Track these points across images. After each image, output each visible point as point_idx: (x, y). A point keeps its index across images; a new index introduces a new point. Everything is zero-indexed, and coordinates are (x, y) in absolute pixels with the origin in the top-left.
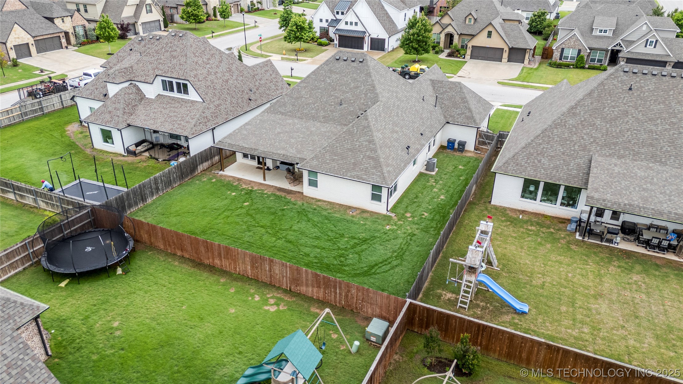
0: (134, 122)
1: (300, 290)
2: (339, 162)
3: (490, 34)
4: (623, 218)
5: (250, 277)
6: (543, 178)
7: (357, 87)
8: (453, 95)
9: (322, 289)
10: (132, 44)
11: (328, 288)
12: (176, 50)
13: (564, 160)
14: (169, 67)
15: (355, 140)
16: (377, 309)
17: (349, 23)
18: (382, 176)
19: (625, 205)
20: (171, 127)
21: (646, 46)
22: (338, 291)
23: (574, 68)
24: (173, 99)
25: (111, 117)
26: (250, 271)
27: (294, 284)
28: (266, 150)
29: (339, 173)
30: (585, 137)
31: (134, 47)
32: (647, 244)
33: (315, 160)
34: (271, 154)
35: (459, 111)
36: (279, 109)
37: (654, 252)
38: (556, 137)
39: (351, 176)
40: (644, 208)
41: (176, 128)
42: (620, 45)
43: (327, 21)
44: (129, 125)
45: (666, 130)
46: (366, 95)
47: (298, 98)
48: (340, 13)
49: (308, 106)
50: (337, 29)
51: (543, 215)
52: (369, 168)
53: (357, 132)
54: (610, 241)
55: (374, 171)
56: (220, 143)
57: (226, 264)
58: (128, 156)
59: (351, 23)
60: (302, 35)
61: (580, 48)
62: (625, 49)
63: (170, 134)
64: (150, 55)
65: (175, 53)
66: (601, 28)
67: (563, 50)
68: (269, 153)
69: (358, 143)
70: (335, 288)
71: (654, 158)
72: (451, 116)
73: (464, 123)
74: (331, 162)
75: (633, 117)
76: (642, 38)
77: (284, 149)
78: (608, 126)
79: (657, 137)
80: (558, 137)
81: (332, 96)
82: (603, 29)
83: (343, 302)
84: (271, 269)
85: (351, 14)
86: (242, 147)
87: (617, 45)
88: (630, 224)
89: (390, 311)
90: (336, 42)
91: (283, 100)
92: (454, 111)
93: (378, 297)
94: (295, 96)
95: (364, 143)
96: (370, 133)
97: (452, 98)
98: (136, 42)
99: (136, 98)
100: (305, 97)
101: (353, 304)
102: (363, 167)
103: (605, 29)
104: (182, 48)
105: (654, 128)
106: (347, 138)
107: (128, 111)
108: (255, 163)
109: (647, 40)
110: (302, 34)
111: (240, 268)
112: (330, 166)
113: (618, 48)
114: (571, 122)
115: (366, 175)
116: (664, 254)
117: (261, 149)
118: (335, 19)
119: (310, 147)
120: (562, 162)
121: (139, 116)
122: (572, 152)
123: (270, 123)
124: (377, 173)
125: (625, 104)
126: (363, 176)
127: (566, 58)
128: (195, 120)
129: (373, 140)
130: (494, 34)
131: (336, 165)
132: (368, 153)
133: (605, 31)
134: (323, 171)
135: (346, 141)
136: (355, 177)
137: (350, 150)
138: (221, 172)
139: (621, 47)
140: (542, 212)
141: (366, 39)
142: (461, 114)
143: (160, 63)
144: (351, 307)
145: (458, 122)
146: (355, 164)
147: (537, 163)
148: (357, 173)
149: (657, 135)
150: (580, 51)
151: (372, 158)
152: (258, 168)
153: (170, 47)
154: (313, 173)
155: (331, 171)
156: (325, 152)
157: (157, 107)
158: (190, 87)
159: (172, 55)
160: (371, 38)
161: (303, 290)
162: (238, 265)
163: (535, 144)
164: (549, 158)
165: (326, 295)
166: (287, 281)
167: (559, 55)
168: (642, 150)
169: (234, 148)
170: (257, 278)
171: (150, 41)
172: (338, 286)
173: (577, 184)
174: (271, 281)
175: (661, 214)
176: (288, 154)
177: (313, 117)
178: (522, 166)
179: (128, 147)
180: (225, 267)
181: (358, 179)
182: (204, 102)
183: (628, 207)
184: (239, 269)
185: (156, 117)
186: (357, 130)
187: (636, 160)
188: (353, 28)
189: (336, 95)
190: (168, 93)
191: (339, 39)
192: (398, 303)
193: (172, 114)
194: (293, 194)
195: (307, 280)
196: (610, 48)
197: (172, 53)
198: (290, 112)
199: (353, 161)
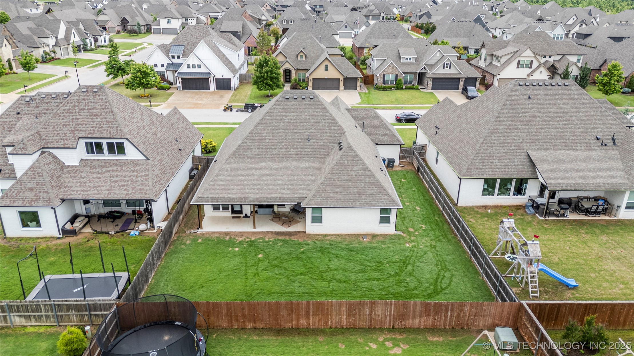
0: (69, 195)
1: (405, 325)
2: (343, 193)
3: (326, 68)
4: (557, 196)
5: (345, 327)
6: (499, 175)
7: (318, 122)
8: (371, 120)
9: (431, 317)
10: (17, 107)
11: (439, 313)
12: (95, 108)
13: (509, 159)
14: (93, 127)
15: (350, 170)
16: (490, 319)
17: (191, 66)
18: (390, 199)
19: (574, 185)
20: (125, 193)
21: (444, 68)
22: (449, 314)
23: (395, 89)
24: (105, 161)
25: (36, 195)
26: (345, 321)
27: (399, 320)
28: (258, 197)
29: (347, 204)
30: (515, 138)
31: (22, 110)
32: (587, 212)
33: (318, 197)
34: (265, 199)
35: (381, 133)
36: (245, 153)
37: (593, 216)
38: (495, 141)
39: (361, 204)
40: (587, 184)
41: (132, 192)
42: (425, 68)
43: (163, 65)
44: (63, 200)
45: (565, 125)
46: (330, 128)
47: (261, 140)
48: (176, 57)
49: (275, 146)
50: (179, 73)
51: (501, 206)
52: (374, 194)
53: (348, 162)
54: (563, 215)
55: (381, 195)
56: (200, 199)
57: (314, 322)
58: (65, 238)
59: (194, 66)
60: (148, 81)
61: (397, 73)
62: (429, 71)
63: (127, 200)
64: (60, 116)
65: (95, 111)
66: (407, 57)
67: (384, 76)
68: (263, 199)
69: (353, 173)
70: (447, 311)
71: (566, 146)
72: (376, 138)
73: (390, 142)
74: (335, 195)
75: (541, 118)
76: (440, 62)
77: (276, 191)
78: (527, 128)
79: (562, 131)
80: (497, 141)
81: (296, 133)
82: (408, 57)
83: (454, 323)
84: (371, 312)
85: (193, 57)
86: (229, 199)
87: (423, 69)
88: (567, 200)
89: (503, 317)
90: (179, 85)
91: (245, 144)
92: (377, 134)
93: (492, 307)
94: (257, 138)
95: (359, 171)
96: (361, 161)
97: (371, 123)
98: (23, 104)
99: (56, 168)
100: (268, 138)
101: (464, 321)
102: (368, 194)
103: (410, 57)
104: (103, 105)
105: (557, 125)
106: (341, 169)
107: (56, 184)
108: (228, 213)
109: (444, 63)
110: (148, 79)
111: (334, 320)
112: (335, 199)
113: (424, 71)
114: (501, 128)
115: (375, 200)
116: (599, 216)
117: (252, 197)
118: (171, 63)
119: (301, 185)
120: (509, 160)
121: (71, 187)
122: (512, 152)
123: (244, 169)
124: (384, 197)
125: (530, 109)
126: (372, 203)
127: (388, 82)
128: (150, 179)
129: (367, 168)
130: (330, 67)
131: (341, 197)
132: (367, 180)
133: (410, 59)
134: (330, 205)
135: (341, 173)
136: (365, 204)
137: (349, 180)
138: (200, 231)
139: (426, 70)
140: (499, 204)
141: (212, 79)
142: (384, 135)
143: (78, 124)
144: (461, 325)
145: (384, 142)
146: (359, 193)
147: (491, 165)
148: (366, 201)
149: (561, 129)
150: (397, 76)
151: (373, 184)
152: (233, 217)
153: (86, 105)
154: (318, 209)
155: (339, 204)
156: (324, 186)
157: (89, 174)
158: (127, 144)
159: (92, 113)
160: (216, 79)
161: (409, 323)
162: (331, 318)
163: (482, 150)
164: (498, 159)
165: (436, 321)
166: (390, 320)
167: (382, 80)
168: (557, 142)
169: (220, 201)
170: (354, 325)
171: (43, 100)
172: (450, 309)
173: (526, 175)
174: (371, 325)
175: (599, 186)
176: (285, 196)
177: (286, 156)
178: (481, 169)
179: (64, 226)
180: (313, 325)
181: (369, 205)
182: (148, 159)
183: (577, 186)
184: (331, 322)
185: (96, 185)
186: (348, 161)
187: (556, 150)
188: (196, 70)
189: (300, 132)
190: (94, 156)
191: (182, 82)
192: (512, 309)
193: (115, 179)
194: (294, 235)
195: (414, 312)
196: (418, 72)
197: (91, 111)
198: (258, 155)
199: (356, 190)
